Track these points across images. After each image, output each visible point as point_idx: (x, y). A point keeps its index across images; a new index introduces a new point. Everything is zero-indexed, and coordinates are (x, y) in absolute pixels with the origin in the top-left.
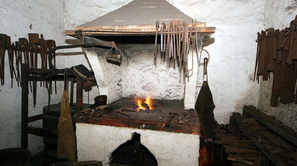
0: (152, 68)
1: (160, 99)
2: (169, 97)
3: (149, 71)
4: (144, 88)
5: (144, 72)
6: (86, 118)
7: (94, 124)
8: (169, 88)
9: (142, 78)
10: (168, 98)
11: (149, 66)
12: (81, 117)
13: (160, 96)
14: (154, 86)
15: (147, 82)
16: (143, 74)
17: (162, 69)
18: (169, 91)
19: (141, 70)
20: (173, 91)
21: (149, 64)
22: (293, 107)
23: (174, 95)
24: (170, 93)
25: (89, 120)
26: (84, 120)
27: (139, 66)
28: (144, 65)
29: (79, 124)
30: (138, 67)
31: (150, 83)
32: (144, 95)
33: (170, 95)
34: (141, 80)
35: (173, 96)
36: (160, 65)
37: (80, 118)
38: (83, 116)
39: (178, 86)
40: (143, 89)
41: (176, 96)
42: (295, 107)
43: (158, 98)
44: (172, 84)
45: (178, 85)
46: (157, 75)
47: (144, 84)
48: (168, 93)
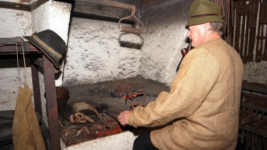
0: (98, 35)
1: (111, 79)
2: (123, 75)
3: (94, 39)
4: (89, 67)
5: (86, 41)
6: (90, 130)
7: (105, 136)
8: (122, 63)
9: (85, 52)
10: (122, 77)
11: (94, 32)
12: (79, 132)
13: (111, 76)
14: (103, 62)
15: (91, 57)
16: (85, 45)
17: (113, 36)
18: (123, 67)
19: (81, 39)
20: (127, 66)
21: (93, 29)
22: (250, 65)
23: (129, 72)
24: (124, 69)
25: (97, 132)
26: (87, 135)
27: (78, 33)
28: (85, 31)
29: (77, 146)
30: (75, 34)
31: (96, 59)
32: (88, 78)
33: (124, 72)
34: (83, 54)
35: (127, 73)
36: (109, 30)
37: (78, 134)
38: (84, 129)
39: (132, 59)
40: (87, 69)
41: (131, 73)
42: (252, 66)
43: (109, 79)
44: (125, 56)
45: (132, 57)
46: (106, 45)
47: (88, 61)
48: (120, 70)
